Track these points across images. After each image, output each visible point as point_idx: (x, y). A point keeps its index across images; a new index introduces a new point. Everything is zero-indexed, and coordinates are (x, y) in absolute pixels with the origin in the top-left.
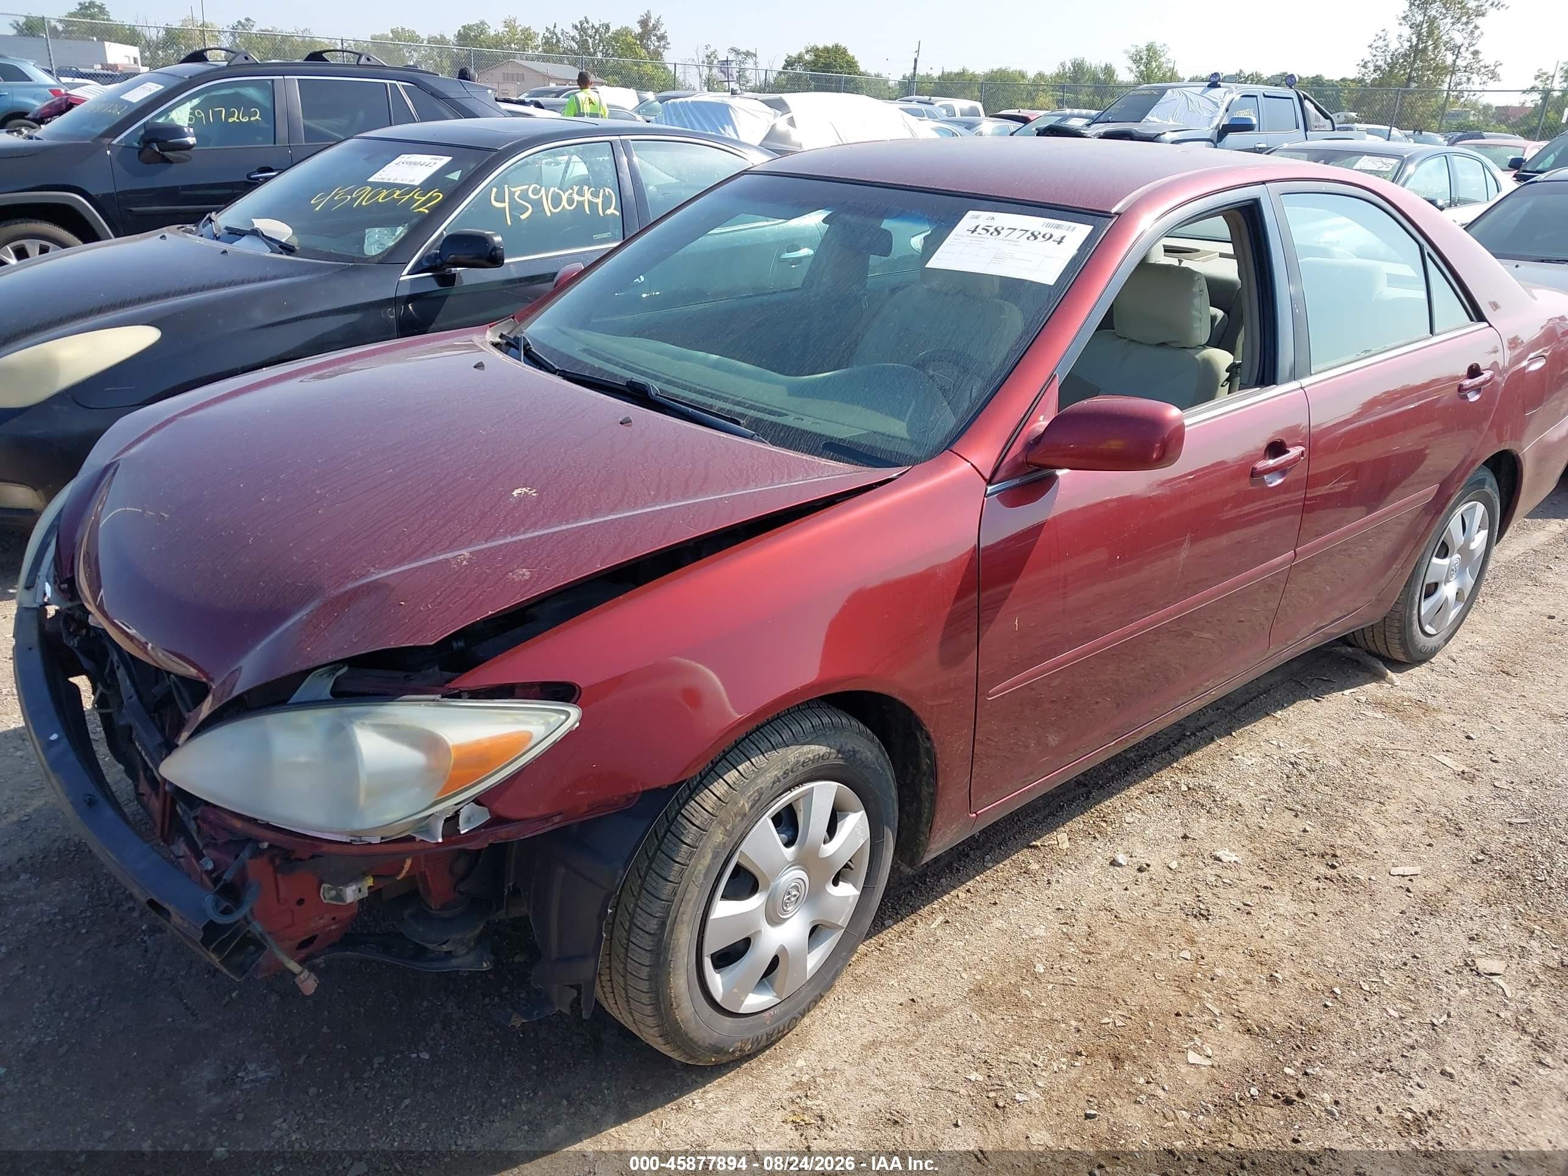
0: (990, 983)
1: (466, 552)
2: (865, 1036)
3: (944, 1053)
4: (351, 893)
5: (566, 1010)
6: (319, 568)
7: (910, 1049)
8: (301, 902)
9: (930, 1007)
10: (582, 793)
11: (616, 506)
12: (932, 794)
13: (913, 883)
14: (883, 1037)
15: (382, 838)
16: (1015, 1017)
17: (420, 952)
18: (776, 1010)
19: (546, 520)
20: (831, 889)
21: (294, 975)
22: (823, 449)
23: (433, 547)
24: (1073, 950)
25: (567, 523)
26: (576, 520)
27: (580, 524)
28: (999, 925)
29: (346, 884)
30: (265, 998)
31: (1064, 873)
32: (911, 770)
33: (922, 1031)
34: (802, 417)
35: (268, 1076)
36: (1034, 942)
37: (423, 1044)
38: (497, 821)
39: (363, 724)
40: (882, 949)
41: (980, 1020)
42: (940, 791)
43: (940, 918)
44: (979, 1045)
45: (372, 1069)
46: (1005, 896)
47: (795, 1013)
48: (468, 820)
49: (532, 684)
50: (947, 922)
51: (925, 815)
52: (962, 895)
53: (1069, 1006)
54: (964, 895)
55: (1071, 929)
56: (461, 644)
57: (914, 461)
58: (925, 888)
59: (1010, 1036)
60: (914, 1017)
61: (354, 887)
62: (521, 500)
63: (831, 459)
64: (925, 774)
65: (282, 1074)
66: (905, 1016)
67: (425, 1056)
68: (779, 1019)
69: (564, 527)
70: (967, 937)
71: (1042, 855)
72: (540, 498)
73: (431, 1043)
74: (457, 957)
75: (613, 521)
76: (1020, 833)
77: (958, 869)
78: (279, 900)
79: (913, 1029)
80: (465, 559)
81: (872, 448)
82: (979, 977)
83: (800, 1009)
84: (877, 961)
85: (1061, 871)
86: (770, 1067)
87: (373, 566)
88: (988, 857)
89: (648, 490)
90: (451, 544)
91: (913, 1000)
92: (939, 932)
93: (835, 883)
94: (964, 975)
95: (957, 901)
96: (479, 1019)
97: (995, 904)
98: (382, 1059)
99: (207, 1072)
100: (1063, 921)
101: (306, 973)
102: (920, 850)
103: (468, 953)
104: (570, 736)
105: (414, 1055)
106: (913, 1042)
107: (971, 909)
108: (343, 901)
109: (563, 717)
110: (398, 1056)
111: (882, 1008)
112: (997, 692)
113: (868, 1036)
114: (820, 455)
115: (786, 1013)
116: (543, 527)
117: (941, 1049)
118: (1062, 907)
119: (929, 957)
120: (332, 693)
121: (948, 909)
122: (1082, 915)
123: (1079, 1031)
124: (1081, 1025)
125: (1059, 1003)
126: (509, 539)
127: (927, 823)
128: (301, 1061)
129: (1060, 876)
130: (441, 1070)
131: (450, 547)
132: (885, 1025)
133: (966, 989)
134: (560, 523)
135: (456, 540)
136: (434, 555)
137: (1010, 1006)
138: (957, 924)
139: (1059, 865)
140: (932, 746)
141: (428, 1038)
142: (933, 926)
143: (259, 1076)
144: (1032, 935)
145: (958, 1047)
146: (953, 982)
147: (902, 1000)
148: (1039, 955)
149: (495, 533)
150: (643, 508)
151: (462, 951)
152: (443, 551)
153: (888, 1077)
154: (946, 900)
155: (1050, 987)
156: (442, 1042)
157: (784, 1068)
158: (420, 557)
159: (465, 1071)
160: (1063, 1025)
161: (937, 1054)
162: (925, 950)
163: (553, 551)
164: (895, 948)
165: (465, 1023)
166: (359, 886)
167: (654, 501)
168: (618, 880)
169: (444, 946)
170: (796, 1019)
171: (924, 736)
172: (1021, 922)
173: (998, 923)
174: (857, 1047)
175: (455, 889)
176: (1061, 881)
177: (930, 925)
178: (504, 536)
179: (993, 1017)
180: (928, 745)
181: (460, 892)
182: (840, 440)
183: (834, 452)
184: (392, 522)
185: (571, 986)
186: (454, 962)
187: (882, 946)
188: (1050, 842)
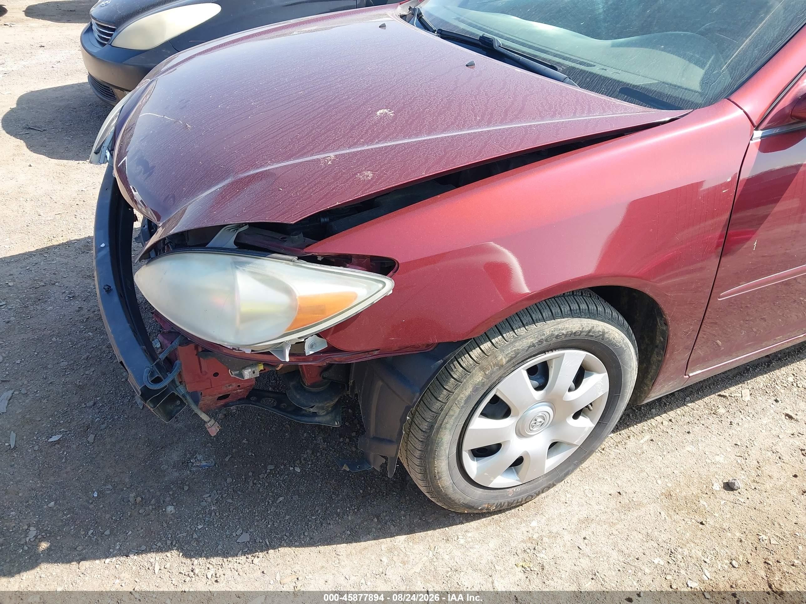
0: (678, 491)
1: (332, 155)
2: (581, 513)
3: (637, 537)
4: (247, 374)
5: (378, 469)
6: (237, 157)
7: (612, 529)
8: (216, 375)
9: (631, 501)
10: (393, 339)
11: (449, 127)
12: (660, 361)
13: (632, 408)
14: (594, 516)
15: (252, 351)
16: (693, 521)
17: (297, 411)
18: (518, 489)
19: (395, 135)
20: (571, 421)
21: (205, 422)
22: (619, 92)
23: (312, 150)
24: (743, 477)
25: (409, 138)
26: (417, 135)
27: (420, 139)
28: (689, 449)
29: (244, 368)
30: (216, 414)
31: (744, 418)
32: (646, 340)
33: (623, 517)
34: (605, 68)
35: (206, 465)
36: (714, 466)
37: (298, 462)
38: (331, 350)
39: (244, 270)
40: (603, 452)
41: (667, 518)
42: (666, 359)
43: (647, 437)
44: (664, 537)
45: (266, 472)
46: (696, 429)
47: (532, 493)
48: (312, 347)
49: (364, 257)
50: (652, 440)
51: (651, 374)
52: (666, 423)
53: (735, 520)
54: (667, 423)
55: (743, 461)
56: (326, 220)
57: (695, 106)
58: (640, 414)
59: (688, 534)
60: (618, 506)
61: (250, 370)
62: (381, 118)
63: (625, 101)
64: (657, 347)
65: (215, 465)
66: (612, 504)
67: (298, 470)
68: (520, 494)
69: (406, 141)
70: (665, 453)
71: (728, 403)
72: (395, 118)
73: (303, 462)
74: (320, 416)
75: (442, 139)
76: (714, 384)
77: (665, 404)
78: (201, 372)
79: (616, 514)
80: (330, 160)
81: (660, 94)
82: (669, 485)
83: (537, 490)
84: (598, 460)
85: (741, 416)
86: (513, 523)
87: (270, 160)
88: (688, 398)
89: (476, 116)
90: (325, 148)
91: (619, 493)
92: (645, 447)
93: (576, 416)
94: (659, 482)
95: (661, 427)
96: (335, 451)
97: (689, 433)
98: (272, 467)
99: (175, 456)
100: (738, 455)
101: (213, 421)
102: (643, 395)
103: (326, 415)
104: (385, 299)
105: (291, 468)
106: (615, 524)
107: (671, 434)
108: (243, 378)
109: (381, 285)
110: (282, 467)
111: (597, 495)
112: (726, 295)
113: (583, 514)
114: (616, 97)
115: (526, 491)
116: (391, 140)
117: (635, 533)
118: (739, 444)
119: (636, 463)
120: (236, 243)
121: (653, 431)
122: (754, 453)
123: (741, 541)
124: (743, 537)
125: (728, 516)
126: (366, 147)
127: (652, 379)
128: (227, 459)
129: (740, 421)
130: (306, 482)
131: (324, 151)
132: (596, 507)
133: (659, 492)
134: (404, 137)
135: (329, 145)
136: (312, 155)
137: (690, 511)
138: (659, 443)
139: (740, 412)
140: (668, 329)
141: (302, 458)
142: (642, 441)
143: (202, 464)
144: (713, 461)
145: (648, 534)
146: (651, 485)
147: (612, 492)
148: (717, 476)
149: (357, 142)
150: (468, 129)
151: (322, 413)
152: (318, 153)
153: (594, 547)
154: (654, 424)
155: (723, 502)
156: (310, 463)
157: (522, 525)
158: (302, 156)
159: (319, 485)
160: (729, 534)
161: (631, 537)
162: (633, 458)
163: (393, 159)
164: (612, 453)
165: (326, 452)
166: (253, 370)
167: (478, 125)
168: (415, 399)
169: (311, 409)
170: (532, 497)
171: (663, 322)
172: (706, 449)
173: (689, 448)
174: (575, 520)
175: (320, 375)
176: (740, 424)
177: (639, 441)
178: (363, 144)
179: (676, 517)
180: (665, 328)
181: (323, 377)
182: (634, 86)
183: (628, 96)
184: (292, 128)
185: (382, 456)
186: (317, 419)
187: (603, 450)
188: (736, 395)
